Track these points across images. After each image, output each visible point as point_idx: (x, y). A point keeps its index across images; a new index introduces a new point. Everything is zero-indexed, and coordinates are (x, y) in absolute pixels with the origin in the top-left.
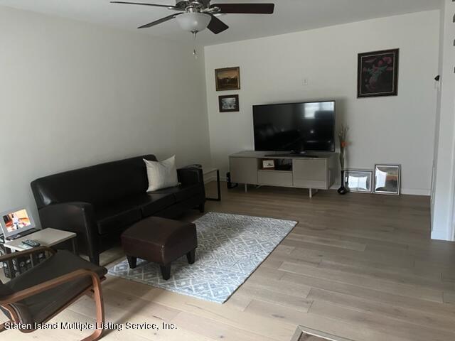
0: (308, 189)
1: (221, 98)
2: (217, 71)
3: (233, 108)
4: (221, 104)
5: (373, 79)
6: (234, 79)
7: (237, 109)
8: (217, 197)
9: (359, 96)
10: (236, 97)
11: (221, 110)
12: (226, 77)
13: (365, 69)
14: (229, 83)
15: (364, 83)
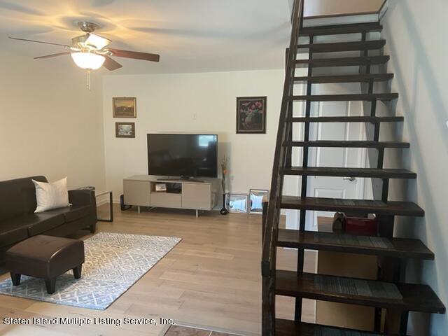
0: (195, 210)
1: (117, 124)
2: (115, 99)
3: (129, 134)
4: (117, 131)
5: (248, 119)
6: (131, 108)
7: (133, 135)
8: (109, 219)
9: (238, 132)
10: (133, 124)
11: (118, 136)
12: (123, 105)
13: (242, 111)
14: (125, 111)
15: (241, 122)
